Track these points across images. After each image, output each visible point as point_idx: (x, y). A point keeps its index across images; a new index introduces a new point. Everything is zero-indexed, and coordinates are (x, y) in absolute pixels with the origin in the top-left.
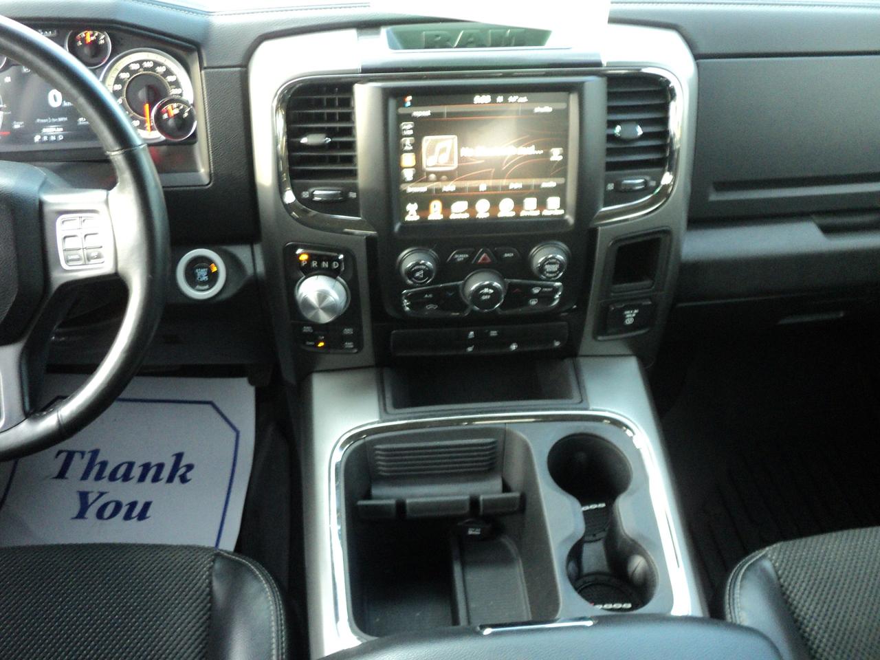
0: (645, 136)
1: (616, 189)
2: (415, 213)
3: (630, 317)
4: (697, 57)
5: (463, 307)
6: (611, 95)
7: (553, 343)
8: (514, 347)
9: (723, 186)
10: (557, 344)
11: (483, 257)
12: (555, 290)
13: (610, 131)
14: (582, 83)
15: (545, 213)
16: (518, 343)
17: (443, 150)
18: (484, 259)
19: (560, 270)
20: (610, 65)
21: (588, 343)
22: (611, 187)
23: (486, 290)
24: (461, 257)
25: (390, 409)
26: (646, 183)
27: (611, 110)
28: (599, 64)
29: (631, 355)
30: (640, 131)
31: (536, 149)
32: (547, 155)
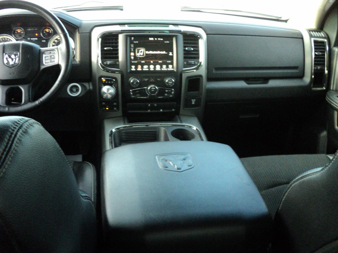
0: (194, 50)
1: (187, 64)
2: (134, 68)
3: (193, 102)
4: (207, 34)
5: (146, 95)
6: (184, 40)
7: (172, 110)
8: (161, 110)
9: (217, 69)
10: (173, 110)
11: (152, 80)
12: (172, 91)
13: (185, 49)
14: (177, 35)
15: (168, 69)
16: (162, 109)
17: (141, 52)
18: (152, 81)
19: (172, 83)
20: (183, 31)
21: (182, 111)
22: (185, 63)
23: (153, 88)
24: (146, 80)
25: (126, 123)
26: (194, 63)
27: (184, 43)
28: (181, 31)
29: (195, 116)
30: (192, 49)
31: (166, 52)
32: (168, 53)
